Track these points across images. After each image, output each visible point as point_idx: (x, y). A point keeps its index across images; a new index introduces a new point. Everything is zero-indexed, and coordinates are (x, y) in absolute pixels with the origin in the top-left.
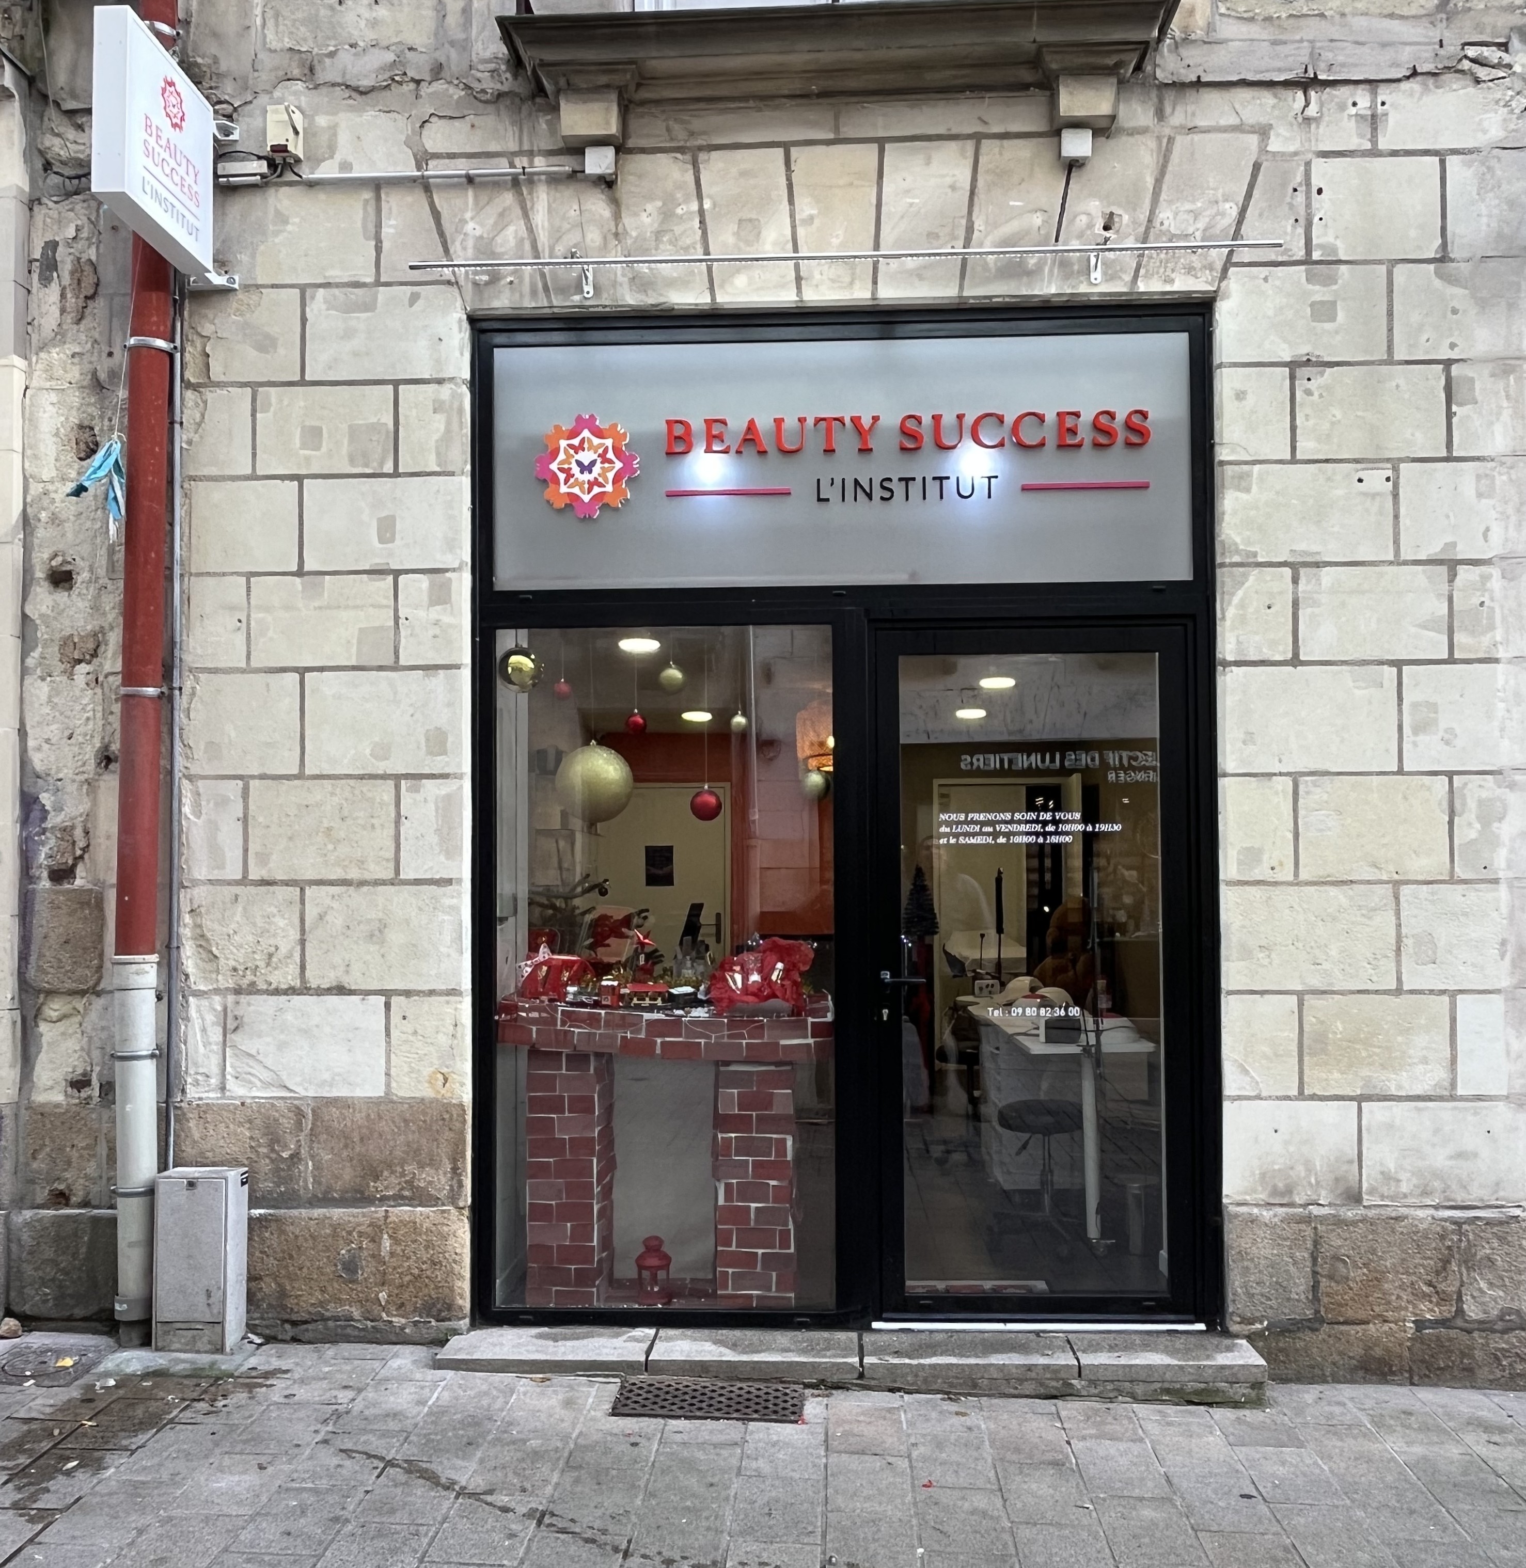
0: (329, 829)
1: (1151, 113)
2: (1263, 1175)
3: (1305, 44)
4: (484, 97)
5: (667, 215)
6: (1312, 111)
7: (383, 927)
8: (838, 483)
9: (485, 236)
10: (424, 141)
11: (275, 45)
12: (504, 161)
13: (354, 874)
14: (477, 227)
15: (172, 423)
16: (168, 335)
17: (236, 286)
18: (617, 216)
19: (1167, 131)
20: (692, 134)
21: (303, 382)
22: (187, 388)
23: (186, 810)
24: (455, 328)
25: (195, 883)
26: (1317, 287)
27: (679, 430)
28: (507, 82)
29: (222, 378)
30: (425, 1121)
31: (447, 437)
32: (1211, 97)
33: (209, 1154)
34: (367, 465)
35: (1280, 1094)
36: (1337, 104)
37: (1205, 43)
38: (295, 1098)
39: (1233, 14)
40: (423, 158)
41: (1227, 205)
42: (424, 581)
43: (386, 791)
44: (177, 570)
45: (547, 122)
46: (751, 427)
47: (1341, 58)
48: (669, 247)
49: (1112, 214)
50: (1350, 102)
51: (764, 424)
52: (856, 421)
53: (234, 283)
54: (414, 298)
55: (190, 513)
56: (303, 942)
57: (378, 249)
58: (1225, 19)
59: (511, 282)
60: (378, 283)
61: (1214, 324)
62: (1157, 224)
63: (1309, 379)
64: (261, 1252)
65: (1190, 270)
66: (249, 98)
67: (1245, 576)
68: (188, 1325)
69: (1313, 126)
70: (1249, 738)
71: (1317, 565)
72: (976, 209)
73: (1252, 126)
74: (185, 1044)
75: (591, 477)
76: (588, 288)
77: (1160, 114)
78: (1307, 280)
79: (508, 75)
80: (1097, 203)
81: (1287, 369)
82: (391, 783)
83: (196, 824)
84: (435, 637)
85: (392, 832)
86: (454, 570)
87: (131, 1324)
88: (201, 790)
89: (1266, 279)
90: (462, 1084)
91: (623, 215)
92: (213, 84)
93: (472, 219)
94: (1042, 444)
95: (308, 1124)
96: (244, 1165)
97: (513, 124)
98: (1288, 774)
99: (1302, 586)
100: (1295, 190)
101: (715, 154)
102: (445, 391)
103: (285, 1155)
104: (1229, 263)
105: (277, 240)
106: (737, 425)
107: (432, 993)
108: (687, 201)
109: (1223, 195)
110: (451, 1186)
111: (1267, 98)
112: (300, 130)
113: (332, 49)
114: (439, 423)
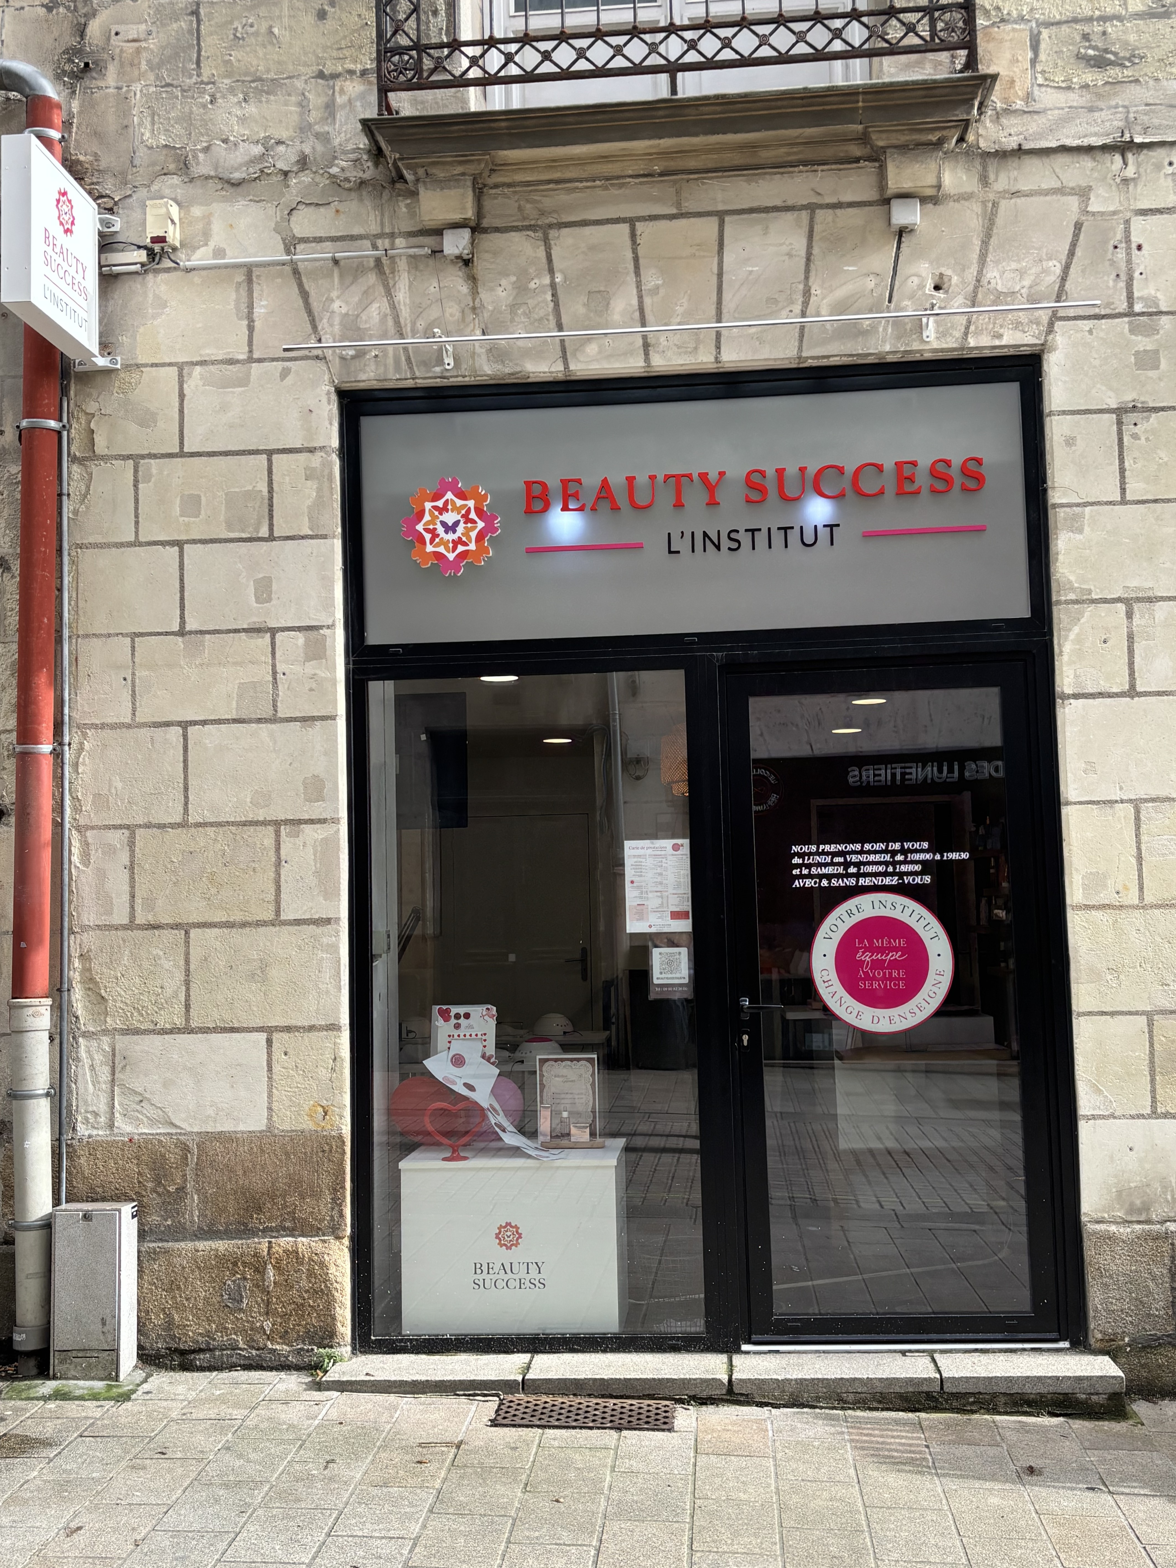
0: (213, 874)
1: (976, 180)
2: (1120, 1193)
3: (1120, 109)
4: (347, 185)
5: (521, 289)
6: (1130, 172)
7: (264, 966)
8: (687, 536)
9: (350, 313)
10: (292, 225)
11: (151, 142)
12: (367, 243)
13: (237, 917)
14: (343, 305)
15: (60, 495)
16: (57, 416)
17: (119, 366)
18: (474, 292)
19: (991, 196)
20: (542, 213)
21: (182, 454)
22: (73, 462)
23: (75, 859)
24: (324, 399)
25: (85, 928)
26: (1140, 338)
27: (537, 490)
28: (369, 171)
29: (106, 452)
30: (305, 1153)
31: (320, 503)
32: (1032, 164)
33: (99, 1190)
34: (243, 531)
35: (1133, 1112)
36: (1153, 164)
37: (1025, 112)
38: (180, 1134)
39: (1051, 84)
40: (291, 244)
41: (1051, 264)
42: (300, 638)
43: (266, 837)
44: (66, 633)
45: (407, 206)
46: (605, 483)
47: (1156, 121)
48: (523, 320)
49: (941, 275)
50: (1166, 163)
51: (617, 480)
52: (703, 476)
53: (116, 364)
54: (285, 373)
55: (76, 579)
56: (187, 983)
57: (251, 329)
58: (1043, 89)
59: (376, 356)
60: (251, 360)
61: (1044, 374)
62: (984, 281)
63: (1135, 424)
64: (150, 1284)
65: (1017, 326)
66: (129, 193)
67: (1081, 613)
68: (84, 1352)
69: (1131, 187)
70: (1090, 767)
71: (1150, 600)
72: (812, 274)
73: (1073, 189)
74: (75, 1084)
75: (455, 537)
76: (449, 360)
77: (984, 180)
78: (1130, 331)
79: (370, 164)
80: (927, 265)
81: (1114, 416)
82: (271, 829)
83: (84, 872)
84: (311, 690)
85: (272, 875)
86: (328, 627)
87: (29, 1354)
88: (90, 840)
89: (1090, 332)
90: (341, 1117)
91: (480, 290)
92: (95, 180)
93: (338, 297)
94: (881, 492)
95: (193, 1159)
96: (134, 1200)
97: (374, 208)
98: (1130, 801)
99: (1136, 620)
100: (1116, 247)
101: (565, 231)
102: (316, 460)
103: (172, 1189)
104: (1055, 317)
105: (155, 323)
106: (591, 482)
107: (311, 1028)
108: (539, 276)
109: (1047, 254)
110: (332, 1216)
111: (1087, 162)
112: (177, 220)
113: (205, 144)
114: (310, 489)
